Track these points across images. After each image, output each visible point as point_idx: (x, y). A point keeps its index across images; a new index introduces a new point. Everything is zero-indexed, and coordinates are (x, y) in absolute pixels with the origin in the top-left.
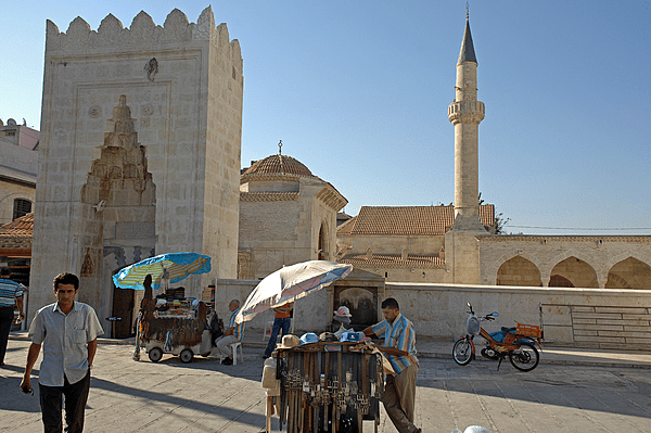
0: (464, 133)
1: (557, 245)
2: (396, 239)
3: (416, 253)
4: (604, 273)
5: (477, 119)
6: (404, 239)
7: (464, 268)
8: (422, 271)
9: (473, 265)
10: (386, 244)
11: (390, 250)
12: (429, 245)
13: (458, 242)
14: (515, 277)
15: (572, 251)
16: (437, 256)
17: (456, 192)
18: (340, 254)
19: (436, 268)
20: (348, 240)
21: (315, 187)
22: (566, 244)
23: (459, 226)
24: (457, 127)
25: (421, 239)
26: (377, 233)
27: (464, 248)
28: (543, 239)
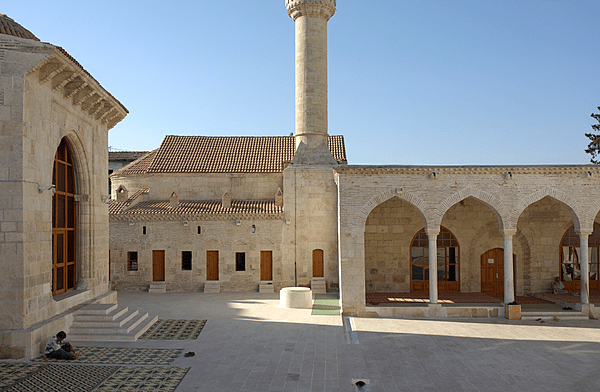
0: (309, 30)
1: (450, 180)
2: (215, 179)
3: (242, 198)
4: (512, 219)
5: (327, 12)
6: (225, 178)
7: (310, 219)
8: (251, 223)
9: (322, 213)
10: (200, 185)
11: (206, 195)
12: (260, 186)
13: (301, 182)
14: (381, 228)
15: (470, 188)
16: (273, 201)
17: (298, 113)
18: (130, 201)
19: (271, 218)
20: (144, 181)
21: (29, 54)
22: (462, 178)
23: (303, 159)
24: (299, 22)
25: (249, 179)
26: (186, 171)
27: (310, 190)
28: (430, 172)
